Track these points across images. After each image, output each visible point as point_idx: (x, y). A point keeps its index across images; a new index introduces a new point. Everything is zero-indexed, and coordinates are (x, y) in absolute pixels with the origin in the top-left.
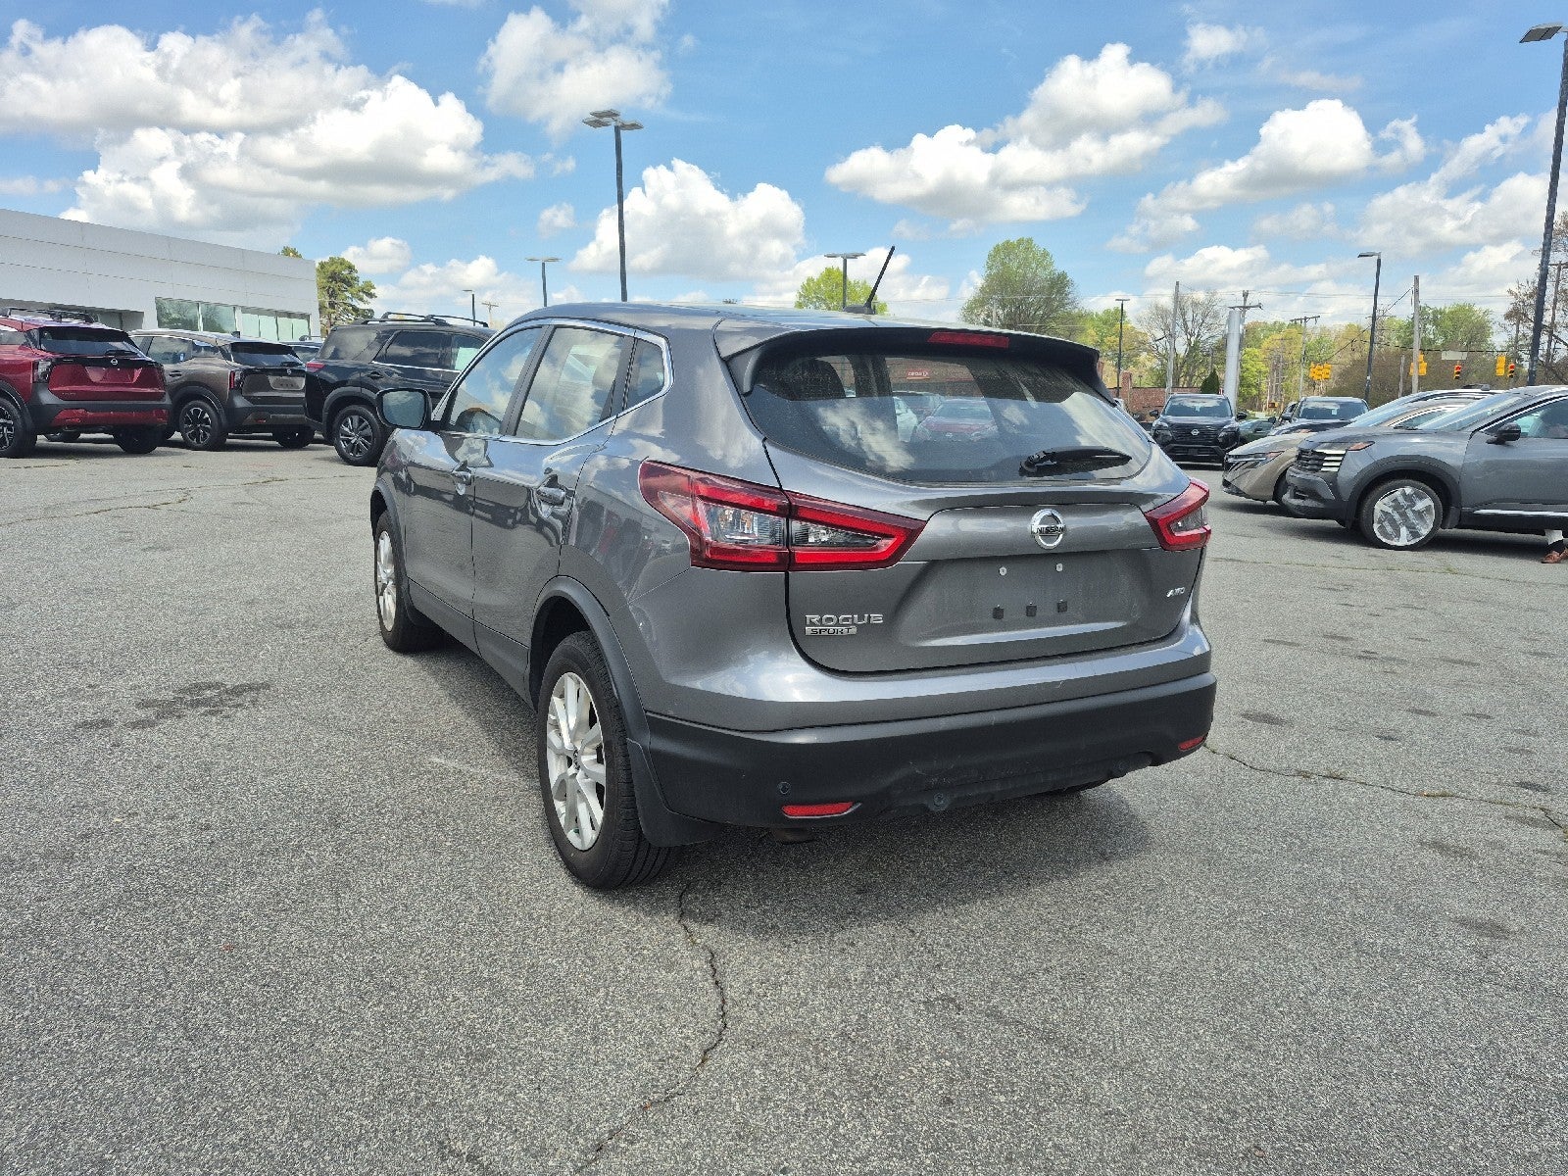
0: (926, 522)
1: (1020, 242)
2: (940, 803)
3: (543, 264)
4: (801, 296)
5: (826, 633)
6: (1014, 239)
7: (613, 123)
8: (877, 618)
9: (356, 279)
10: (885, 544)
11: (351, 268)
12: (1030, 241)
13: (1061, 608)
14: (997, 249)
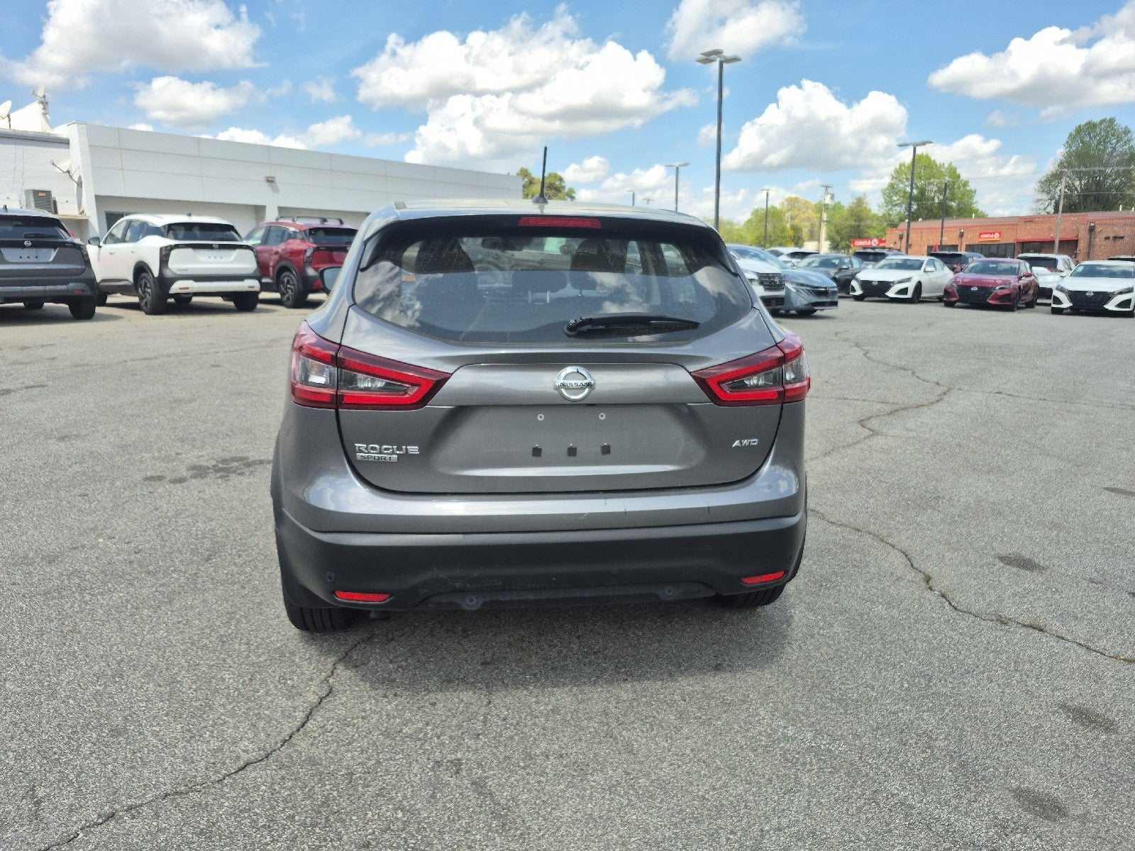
0: (452, 374)
1: (1102, 122)
2: (472, 603)
3: (677, 168)
4: (893, 177)
5: (372, 459)
6: (1097, 119)
7: (718, 60)
8: (414, 449)
9: (563, 187)
10: (413, 391)
11: (561, 179)
12: (1112, 121)
13: (606, 450)
14: (1079, 130)
